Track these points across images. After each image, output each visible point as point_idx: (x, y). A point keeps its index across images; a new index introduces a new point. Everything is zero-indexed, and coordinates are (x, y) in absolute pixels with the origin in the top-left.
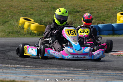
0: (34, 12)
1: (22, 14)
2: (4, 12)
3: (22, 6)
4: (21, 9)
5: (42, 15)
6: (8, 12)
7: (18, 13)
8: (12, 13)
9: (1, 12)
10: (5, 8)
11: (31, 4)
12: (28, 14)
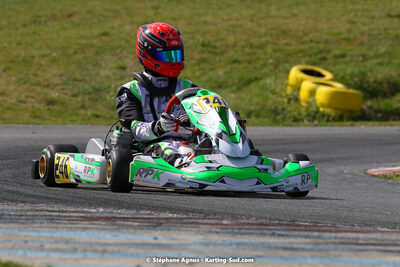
0: (350, 50)
1: (310, 56)
2: (256, 50)
3: (317, 31)
4: (312, 41)
5: (372, 58)
6: (269, 49)
7: (300, 55)
8: (278, 55)
9: (247, 50)
10: (264, 40)
11: (348, 26)
12: (329, 56)
